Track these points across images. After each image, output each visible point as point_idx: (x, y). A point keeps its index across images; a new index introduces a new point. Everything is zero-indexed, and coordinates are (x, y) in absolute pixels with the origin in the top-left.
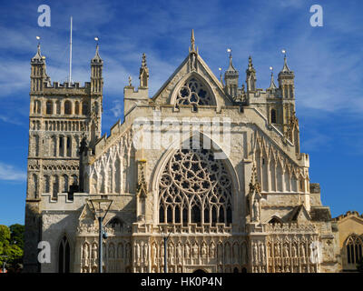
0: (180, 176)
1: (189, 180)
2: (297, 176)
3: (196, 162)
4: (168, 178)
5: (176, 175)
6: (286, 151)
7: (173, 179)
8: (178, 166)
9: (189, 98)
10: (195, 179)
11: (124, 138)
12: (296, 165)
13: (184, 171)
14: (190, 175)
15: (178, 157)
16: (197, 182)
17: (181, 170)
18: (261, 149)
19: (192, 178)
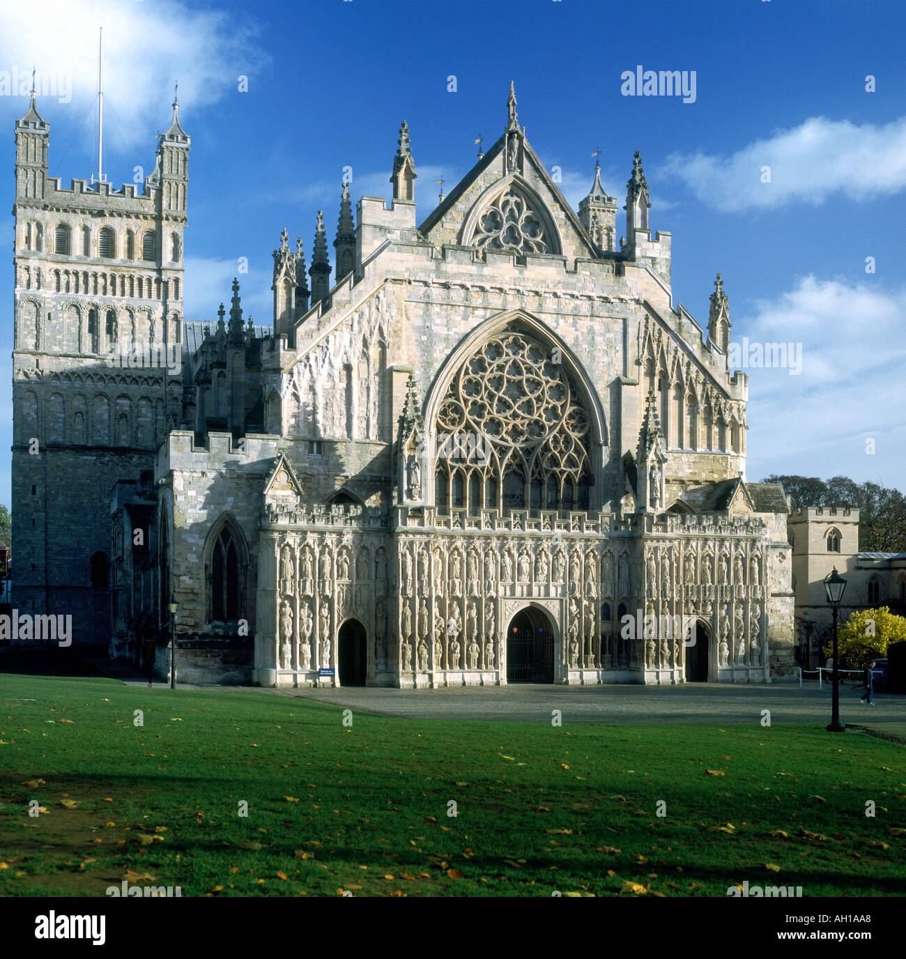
0: (483, 407)
1: (500, 417)
2: (728, 419)
3: (518, 378)
4: (457, 410)
5: (474, 403)
6: (706, 364)
7: (466, 412)
8: (478, 384)
9: (502, 234)
10: (515, 416)
11: (361, 315)
12: (726, 396)
13: (491, 396)
14: (504, 406)
15: (479, 365)
16: (518, 422)
17: (484, 394)
18: (657, 356)
19: (509, 413)
